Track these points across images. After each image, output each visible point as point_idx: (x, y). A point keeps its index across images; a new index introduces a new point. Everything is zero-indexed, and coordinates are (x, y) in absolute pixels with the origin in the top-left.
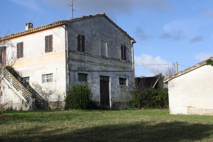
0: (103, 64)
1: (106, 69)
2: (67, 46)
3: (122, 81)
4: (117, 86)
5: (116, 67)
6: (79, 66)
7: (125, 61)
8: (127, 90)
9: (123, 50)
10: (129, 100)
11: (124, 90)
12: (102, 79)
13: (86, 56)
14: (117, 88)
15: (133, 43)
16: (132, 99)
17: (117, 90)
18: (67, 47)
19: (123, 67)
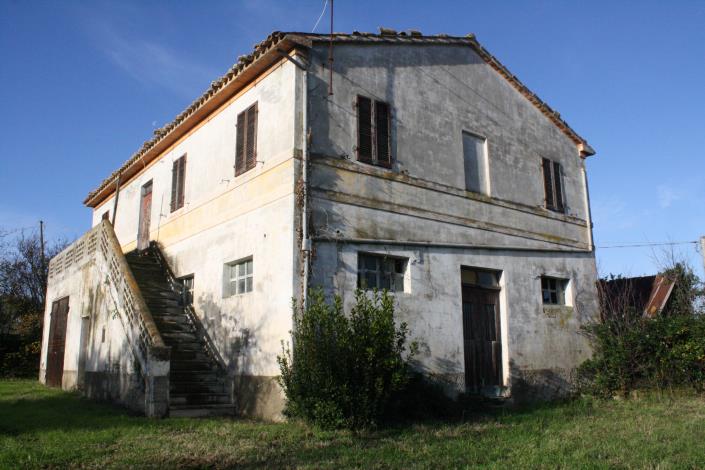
0: (474, 221)
1: (489, 240)
2: (304, 132)
3: (552, 288)
4: (533, 309)
5: (526, 235)
6: (364, 221)
7: (560, 216)
8: (573, 321)
9: (552, 174)
10: (581, 360)
11: (563, 322)
12: (472, 281)
13: (394, 183)
14: (533, 315)
15: (586, 154)
16: (591, 358)
17: (533, 322)
18: (304, 138)
19: (554, 237)
